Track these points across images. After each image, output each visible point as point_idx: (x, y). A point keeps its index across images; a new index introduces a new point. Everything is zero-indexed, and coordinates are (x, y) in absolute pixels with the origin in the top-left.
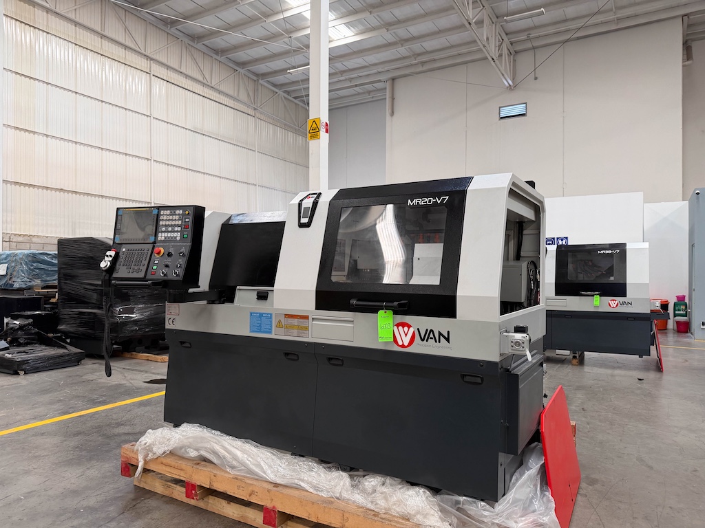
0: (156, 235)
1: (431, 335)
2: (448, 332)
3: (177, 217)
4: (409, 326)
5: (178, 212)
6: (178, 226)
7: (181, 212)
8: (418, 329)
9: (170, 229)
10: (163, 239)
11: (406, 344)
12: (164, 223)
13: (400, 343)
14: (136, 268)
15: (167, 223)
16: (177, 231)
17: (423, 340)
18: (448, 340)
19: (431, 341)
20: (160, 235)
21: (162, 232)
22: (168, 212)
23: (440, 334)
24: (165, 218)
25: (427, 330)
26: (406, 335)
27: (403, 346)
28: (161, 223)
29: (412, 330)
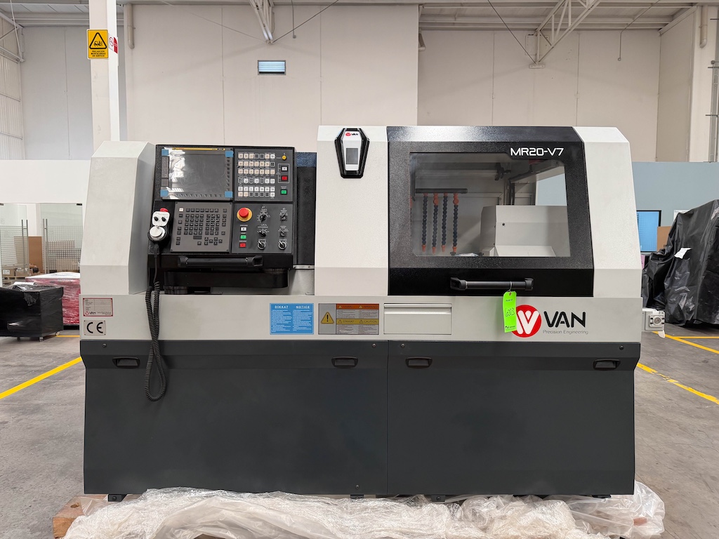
0: (234, 190)
1: (563, 319)
2: (584, 314)
3: (268, 164)
4: (533, 310)
5: (267, 156)
6: (270, 177)
7: (273, 156)
8: (545, 313)
9: (257, 181)
10: (246, 195)
11: (528, 331)
12: (246, 171)
13: (520, 332)
14: (211, 237)
15: (251, 172)
16: (270, 185)
17: (551, 325)
18: (583, 322)
19: (563, 327)
20: (240, 188)
21: (244, 185)
22: (252, 156)
23: (574, 316)
24: (246, 164)
25: (557, 313)
26: (528, 321)
27: (524, 335)
28: (240, 171)
29: (536, 315)
